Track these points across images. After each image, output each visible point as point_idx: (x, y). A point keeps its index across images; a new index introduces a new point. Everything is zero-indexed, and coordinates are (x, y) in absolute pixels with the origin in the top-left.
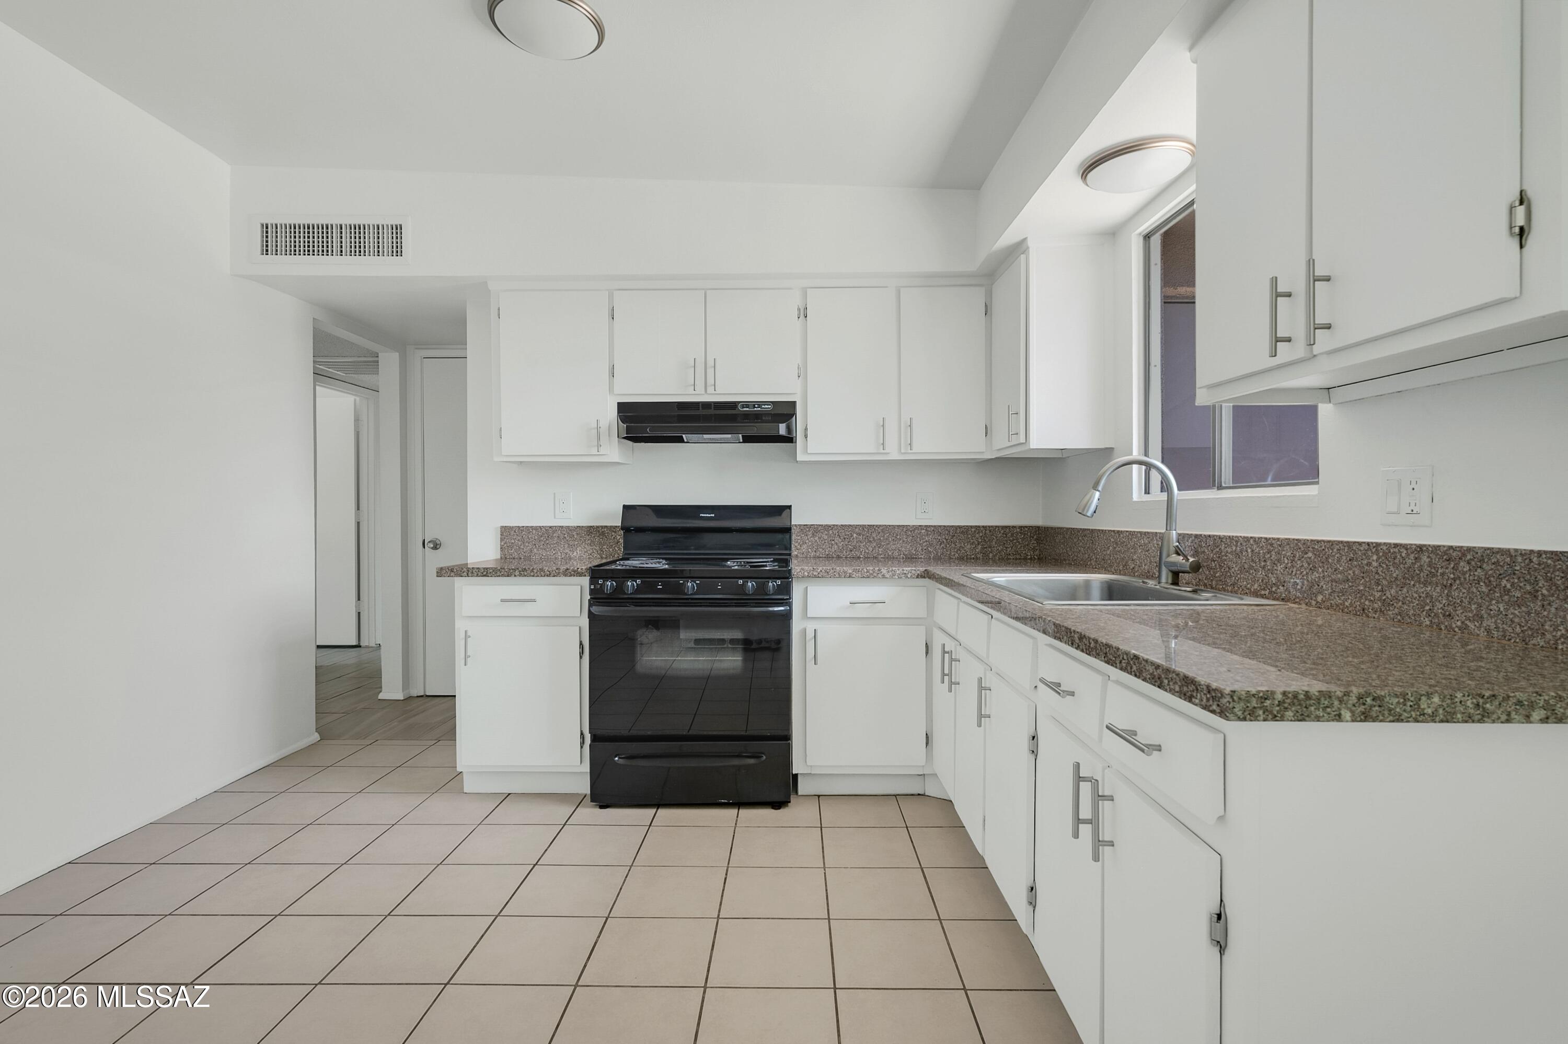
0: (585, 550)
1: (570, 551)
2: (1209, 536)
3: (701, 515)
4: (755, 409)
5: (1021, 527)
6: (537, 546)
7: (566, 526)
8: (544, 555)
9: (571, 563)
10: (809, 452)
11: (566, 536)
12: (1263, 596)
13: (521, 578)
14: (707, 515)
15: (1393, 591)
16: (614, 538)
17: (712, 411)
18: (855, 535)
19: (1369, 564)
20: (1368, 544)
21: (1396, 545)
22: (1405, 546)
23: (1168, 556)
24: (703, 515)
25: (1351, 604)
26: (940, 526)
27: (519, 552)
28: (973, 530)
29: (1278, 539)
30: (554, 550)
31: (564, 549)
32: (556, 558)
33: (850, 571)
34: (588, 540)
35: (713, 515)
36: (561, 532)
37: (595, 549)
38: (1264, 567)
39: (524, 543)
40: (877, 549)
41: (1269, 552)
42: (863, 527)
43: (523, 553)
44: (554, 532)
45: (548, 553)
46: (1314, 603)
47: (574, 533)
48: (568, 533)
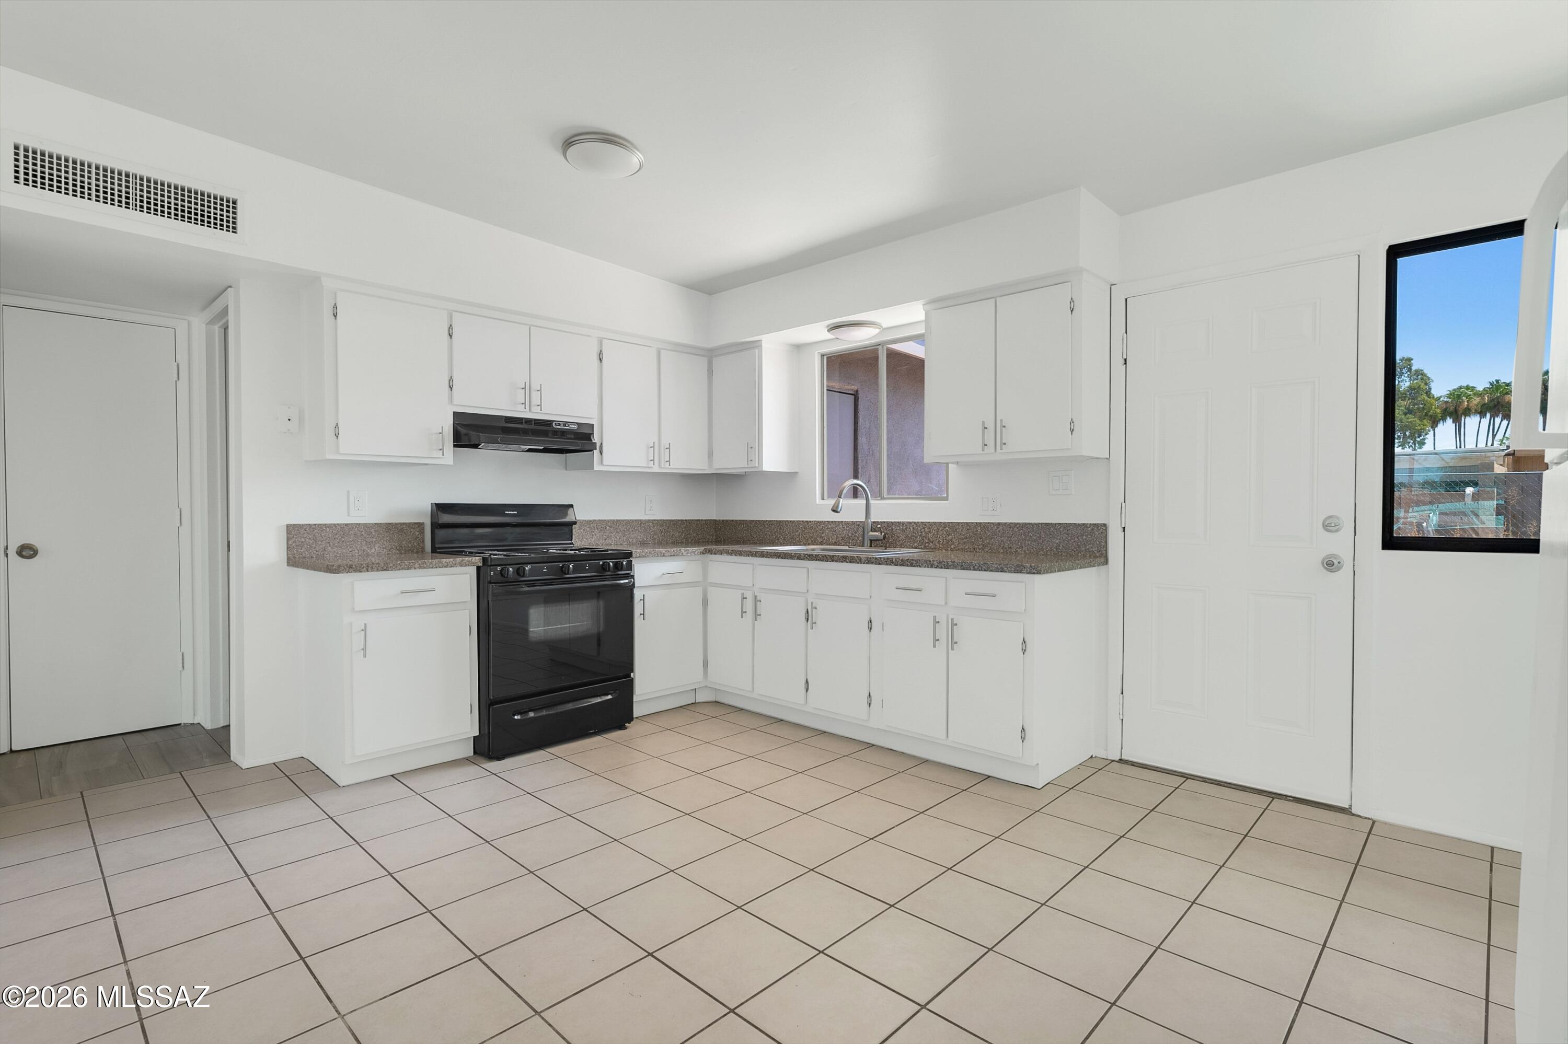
0: (384, 546)
1: (368, 547)
2: (884, 522)
3: (506, 512)
4: (565, 427)
5: (705, 520)
6: (332, 544)
7: (363, 524)
8: (339, 552)
9: (369, 559)
10: (604, 464)
11: (363, 533)
12: (919, 548)
13: (420, 570)
14: (511, 512)
15: (987, 541)
16: (413, 534)
17: (532, 427)
18: (608, 528)
19: (977, 531)
20: (976, 523)
21: (988, 523)
22: (993, 523)
23: (868, 533)
24: (507, 512)
25: (968, 548)
26: (661, 520)
27: (311, 551)
28: (680, 522)
29: (929, 522)
30: (351, 547)
31: (361, 546)
32: (352, 556)
33: (664, 552)
34: (387, 537)
35: (516, 513)
36: (358, 530)
37: (394, 545)
38: (921, 535)
39: (316, 541)
40: (622, 537)
41: (924, 528)
42: (613, 521)
43: (315, 552)
44: (350, 530)
45: (344, 551)
46: (949, 549)
47: (372, 530)
48: (366, 530)
